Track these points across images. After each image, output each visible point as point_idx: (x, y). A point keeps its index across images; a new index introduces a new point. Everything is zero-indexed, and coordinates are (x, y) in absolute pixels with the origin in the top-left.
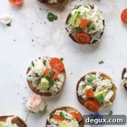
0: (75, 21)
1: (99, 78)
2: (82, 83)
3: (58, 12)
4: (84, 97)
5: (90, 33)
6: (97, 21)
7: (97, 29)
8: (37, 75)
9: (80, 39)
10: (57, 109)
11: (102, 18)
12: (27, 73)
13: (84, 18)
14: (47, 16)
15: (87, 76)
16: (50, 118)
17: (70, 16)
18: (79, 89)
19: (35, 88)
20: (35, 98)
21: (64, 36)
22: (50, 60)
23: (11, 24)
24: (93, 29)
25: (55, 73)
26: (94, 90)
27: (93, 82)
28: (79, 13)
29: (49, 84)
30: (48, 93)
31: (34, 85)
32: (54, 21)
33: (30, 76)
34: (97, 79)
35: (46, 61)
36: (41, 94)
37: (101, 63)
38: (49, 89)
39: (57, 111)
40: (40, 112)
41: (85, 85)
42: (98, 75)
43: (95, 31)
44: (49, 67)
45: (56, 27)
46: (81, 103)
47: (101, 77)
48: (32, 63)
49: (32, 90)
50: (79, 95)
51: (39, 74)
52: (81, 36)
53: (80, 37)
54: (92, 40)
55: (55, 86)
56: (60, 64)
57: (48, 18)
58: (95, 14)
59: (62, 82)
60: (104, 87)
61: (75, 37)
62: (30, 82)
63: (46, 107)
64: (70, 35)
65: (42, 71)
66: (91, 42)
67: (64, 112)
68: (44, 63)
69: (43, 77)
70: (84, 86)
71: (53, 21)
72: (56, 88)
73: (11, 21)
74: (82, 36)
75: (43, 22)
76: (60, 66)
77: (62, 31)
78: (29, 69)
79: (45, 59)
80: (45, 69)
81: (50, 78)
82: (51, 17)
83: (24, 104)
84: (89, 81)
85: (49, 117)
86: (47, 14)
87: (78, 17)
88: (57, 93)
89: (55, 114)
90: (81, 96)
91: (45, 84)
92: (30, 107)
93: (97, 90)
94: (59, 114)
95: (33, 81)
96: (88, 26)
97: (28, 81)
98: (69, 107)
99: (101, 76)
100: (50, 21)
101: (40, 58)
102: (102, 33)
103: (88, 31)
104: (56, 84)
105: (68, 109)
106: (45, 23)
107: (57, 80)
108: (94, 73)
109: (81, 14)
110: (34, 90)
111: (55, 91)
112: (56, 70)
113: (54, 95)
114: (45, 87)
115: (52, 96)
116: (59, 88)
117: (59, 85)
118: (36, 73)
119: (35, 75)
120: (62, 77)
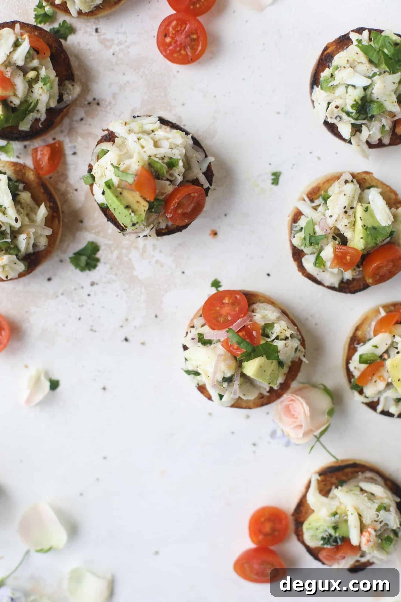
0: (127, 207)
1: (315, 208)
2: (308, 263)
3: (78, 234)
4: (348, 275)
5: (180, 179)
6: (156, 145)
7: (178, 154)
8: (229, 380)
9: (184, 215)
10: (348, 363)
11: (152, 123)
12: (210, 398)
13: (130, 180)
14: (78, 271)
15: (297, 242)
16: (361, 392)
17: (105, 210)
18: (319, 279)
19: (261, 396)
20: (287, 409)
21: (154, 247)
22: (202, 321)
23: (55, 377)
24: (171, 164)
25: (244, 328)
26: (344, 241)
27: (319, 232)
28: (109, 185)
29: (268, 358)
30: (290, 368)
31: (252, 396)
32: (99, 255)
33: (221, 397)
34: (316, 216)
35: (200, 334)
36: (285, 387)
37: (276, 178)
38: (281, 364)
39: (351, 367)
40: (331, 413)
41: (318, 257)
42: (306, 208)
43: (181, 163)
44: (221, 335)
45: (119, 257)
46: (360, 290)
47: (317, 202)
48: (188, 372)
49: (262, 405)
50: (337, 286)
51: (228, 375)
52: (176, 209)
53: (180, 211)
54: (203, 179)
55: (280, 344)
56: (226, 301)
57: (82, 270)
58: (131, 139)
59: (279, 319)
60: (349, 210)
61: (170, 223)
62: (237, 404)
63: (326, 390)
64: (160, 233)
65: (225, 360)
66: (206, 185)
67: (363, 350)
68: (204, 342)
69: (240, 365)
70: (319, 262)
71: (98, 260)
72: (289, 342)
73: (46, 374)
74: (180, 205)
75: (88, 289)
76: (233, 304)
77: (136, 248)
78: (202, 389)
79: (194, 333)
80: (220, 349)
81: (254, 350)
82: (83, 259)
83: (288, 444)
84: (311, 244)
85: (356, 394)
86: (72, 267)
87: (119, 195)
88: (303, 343)
89: (357, 374)
90: (342, 282)
91: (261, 369)
92: (306, 434)
93: (348, 234)
94: (364, 366)
95: (239, 394)
96: (157, 176)
97: (233, 406)
98: (357, 329)
99: (312, 201)
100: (95, 267)
101: (185, 348)
102: (196, 143)
103: (171, 181)
104: (277, 338)
105: (359, 333)
106: (93, 284)
107: (268, 331)
108: (297, 216)
109: (116, 181)
110: (265, 400)
111: (294, 350)
112: (240, 320)
113: (304, 356)
114: (269, 372)
115: (304, 359)
116: (292, 335)
117: (283, 331)
118: (220, 379)
119: (225, 385)
120: (266, 312)
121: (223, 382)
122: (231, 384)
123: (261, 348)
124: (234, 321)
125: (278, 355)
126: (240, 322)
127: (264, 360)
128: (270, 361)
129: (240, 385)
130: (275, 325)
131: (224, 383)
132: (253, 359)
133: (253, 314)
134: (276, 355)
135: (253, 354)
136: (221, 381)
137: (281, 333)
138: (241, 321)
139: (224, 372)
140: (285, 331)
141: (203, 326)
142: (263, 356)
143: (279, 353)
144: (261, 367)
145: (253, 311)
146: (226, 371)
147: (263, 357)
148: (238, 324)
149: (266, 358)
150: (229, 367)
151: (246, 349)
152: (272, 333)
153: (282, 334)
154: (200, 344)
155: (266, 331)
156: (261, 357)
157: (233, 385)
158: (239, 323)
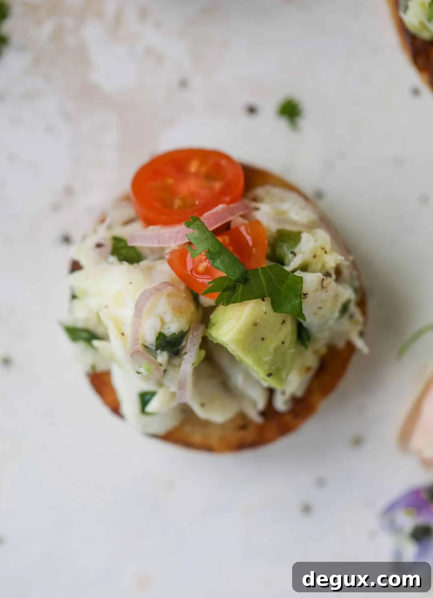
12: (116, 407)
25: (226, 228)
29: (276, 307)
35: (118, 239)
38: (303, 335)
51: (173, 328)
56: (193, 167)
59: (311, 227)
72: (332, 284)
76: (209, 177)
79: (103, 234)
81: (244, 279)
91: (255, 333)
101: (76, 267)
104: (304, 268)
107: (285, 249)
110: (249, 435)
111: (339, 306)
112: (221, 207)
113: (361, 334)
114: (273, 344)
115: (359, 343)
116: (338, 271)
117: (320, 252)
118: (151, 339)
119: (163, 357)
120: (285, 206)
121: (157, 349)
122: (176, 361)
123: (262, 277)
124: (207, 206)
125: (301, 303)
126: (220, 211)
127: (264, 309)
128: (279, 317)
129: (197, 370)
130: (305, 236)
131: (159, 351)
132: (240, 301)
133: (254, 204)
134: (297, 301)
135: (240, 288)
136: (152, 345)
137: (315, 256)
138: (223, 210)
139: (163, 322)
140: (326, 252)
141: (127, 223)
142: (263, 300)
143: (303, 300)
144: (255, 324)
145: (255, 200)
146: (168, 317)
147: (263, 303)
148: (214, 214)
149: (270, 307)
150: (177, 310)
151: (226, 273)
152: (292, 253)
153: (315, 260)
154: (113, 259)
155: (278, 249)
156: (260, 300)
157: (180, 365)
158: (217, 213)
